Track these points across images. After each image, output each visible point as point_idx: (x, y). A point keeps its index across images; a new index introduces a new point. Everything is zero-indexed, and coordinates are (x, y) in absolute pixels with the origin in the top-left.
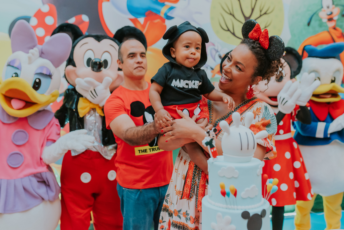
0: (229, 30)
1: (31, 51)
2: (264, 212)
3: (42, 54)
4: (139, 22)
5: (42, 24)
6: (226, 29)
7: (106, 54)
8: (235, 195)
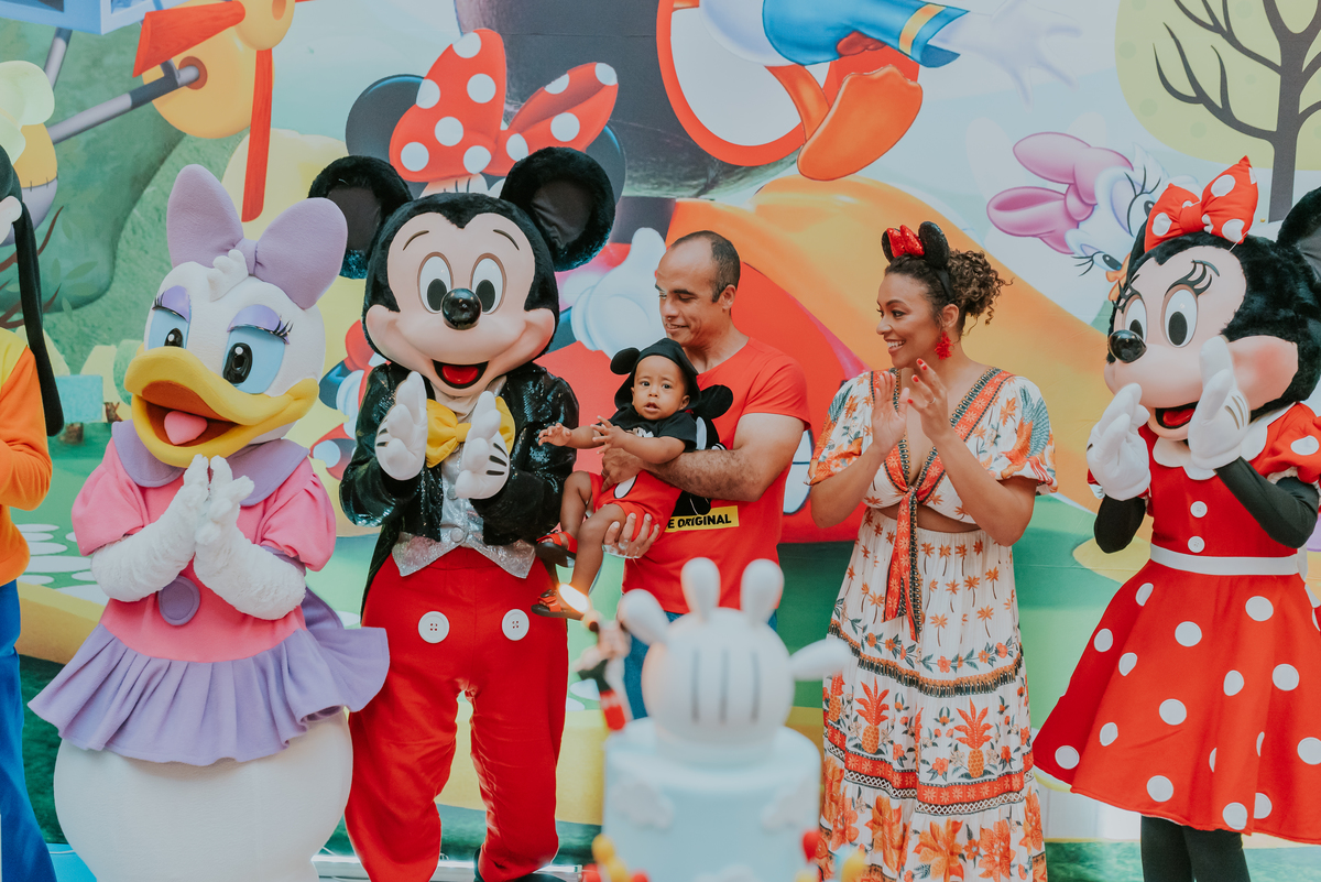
0: (1201, 97)
1: (220, 259)
3: (256, 267)
4: (810, 79)
5: (455, 102)
6: (1190, 92)
7: (487, 262)
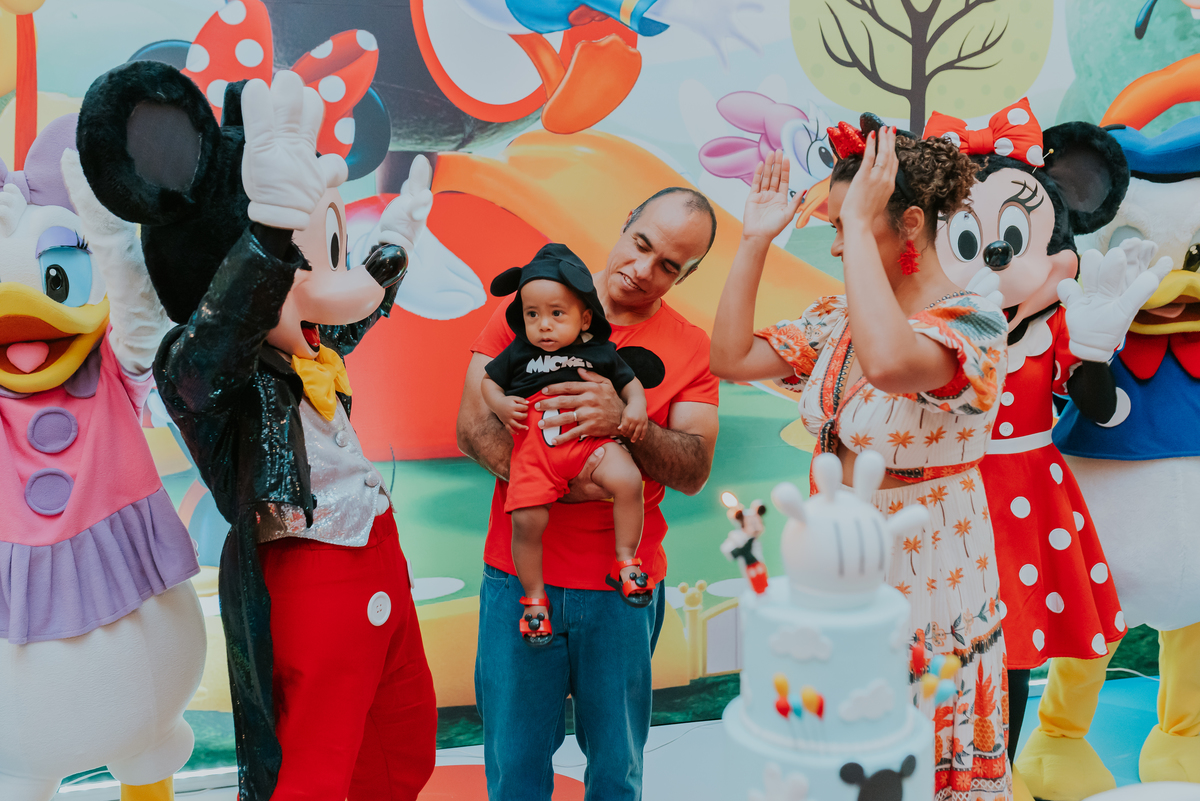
2: (910, 764)
3: (32, 195)
5: (225, 65)
6: (848, 58)
8: (820, 711)
